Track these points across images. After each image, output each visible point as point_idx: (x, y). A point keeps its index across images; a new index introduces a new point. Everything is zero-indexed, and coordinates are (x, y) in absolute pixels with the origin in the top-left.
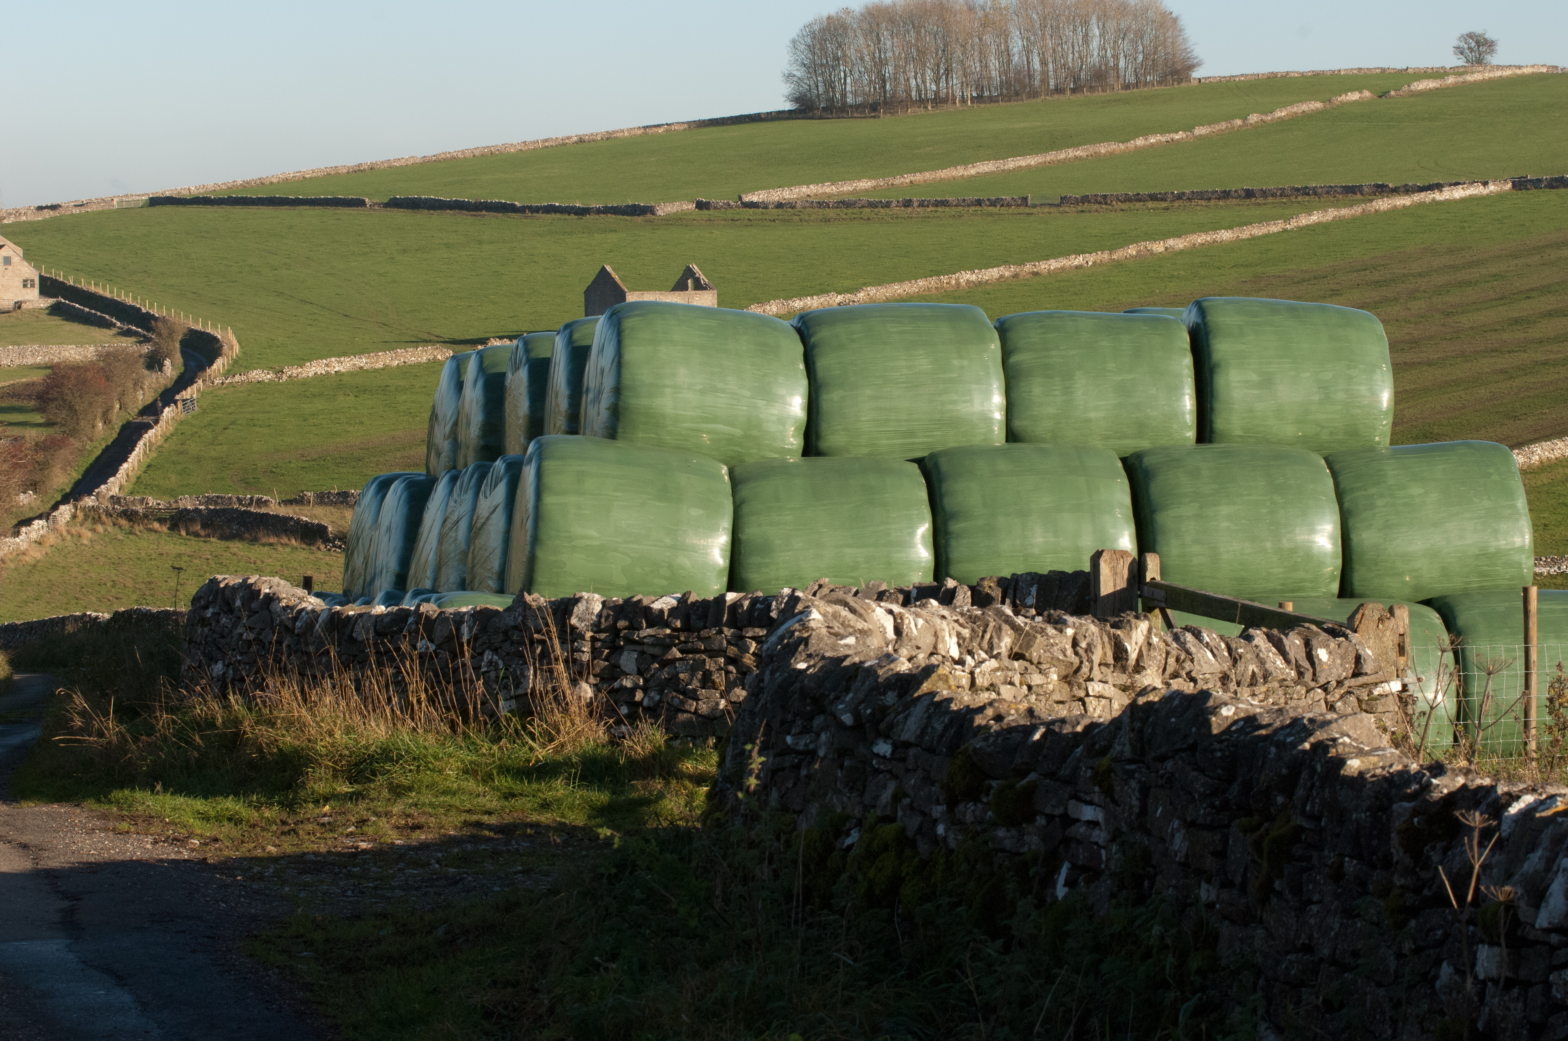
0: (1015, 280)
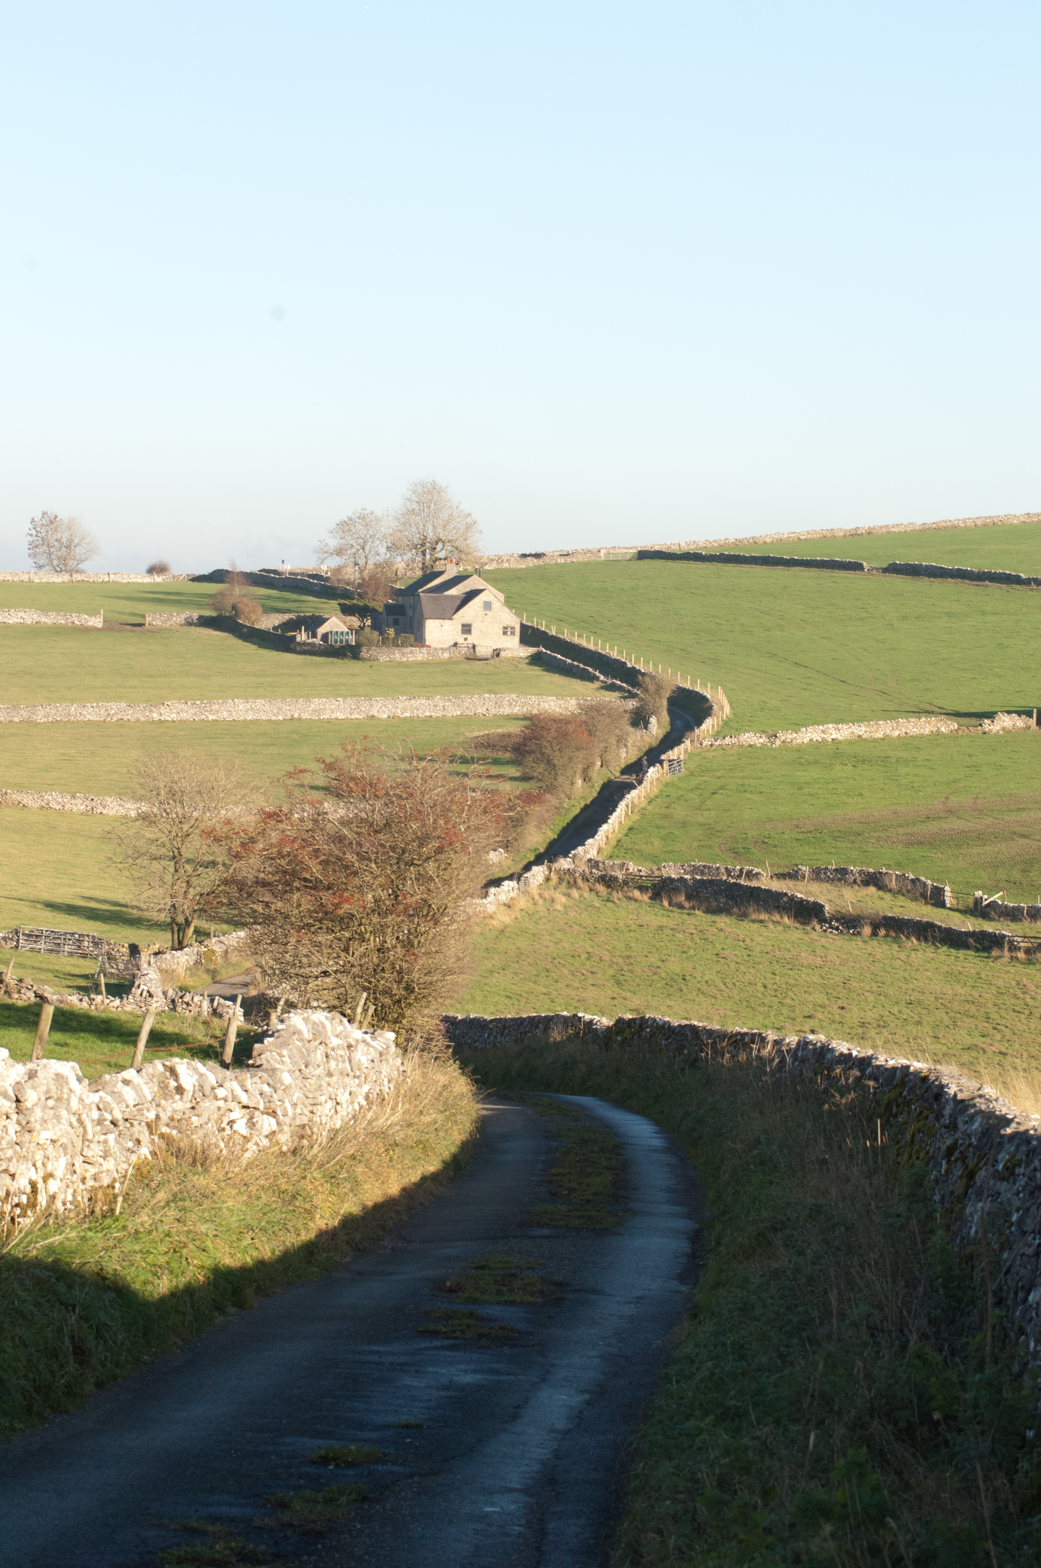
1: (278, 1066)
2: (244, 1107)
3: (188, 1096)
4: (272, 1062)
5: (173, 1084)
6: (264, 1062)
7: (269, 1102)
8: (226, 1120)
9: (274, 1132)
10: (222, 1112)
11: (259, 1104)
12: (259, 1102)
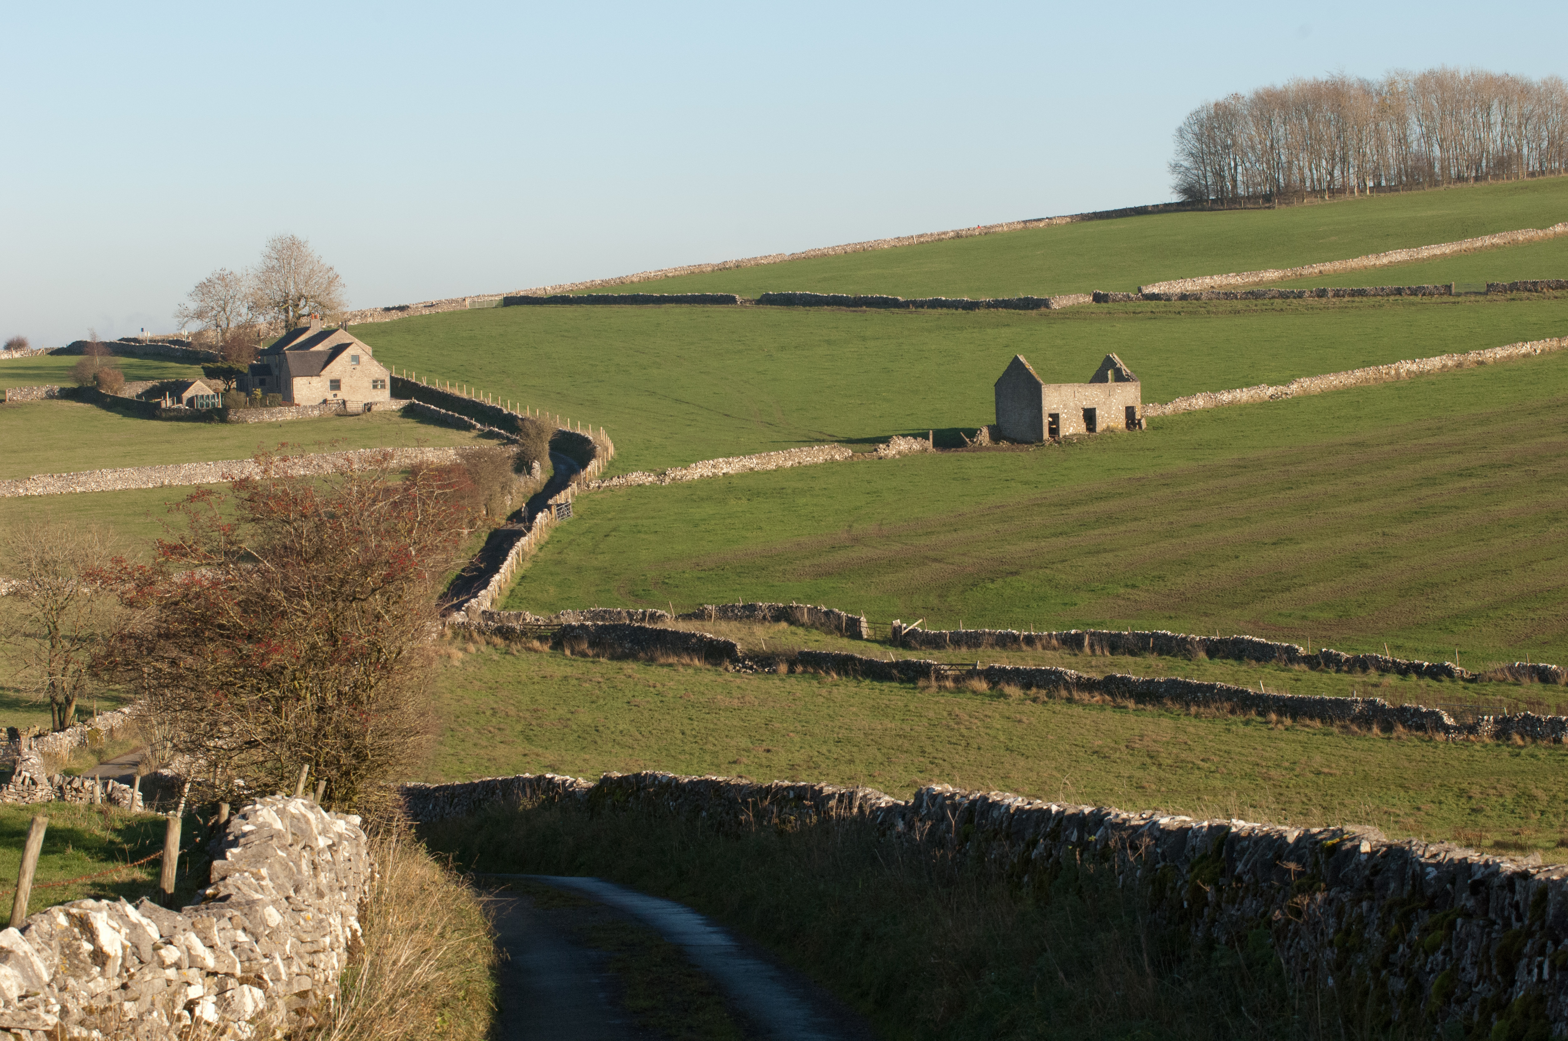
0: (1459, 369)
1: (257, 896)
2: (208, 974)
3: (114, 967)
4: (245, 889)
5: (87, 947)
6: (233, 891)
7: (249, 960)
8: (181, 1002)
9: (262, 1012)
10: (174, 987)
11: (235, 967)
12: (234, 963)
